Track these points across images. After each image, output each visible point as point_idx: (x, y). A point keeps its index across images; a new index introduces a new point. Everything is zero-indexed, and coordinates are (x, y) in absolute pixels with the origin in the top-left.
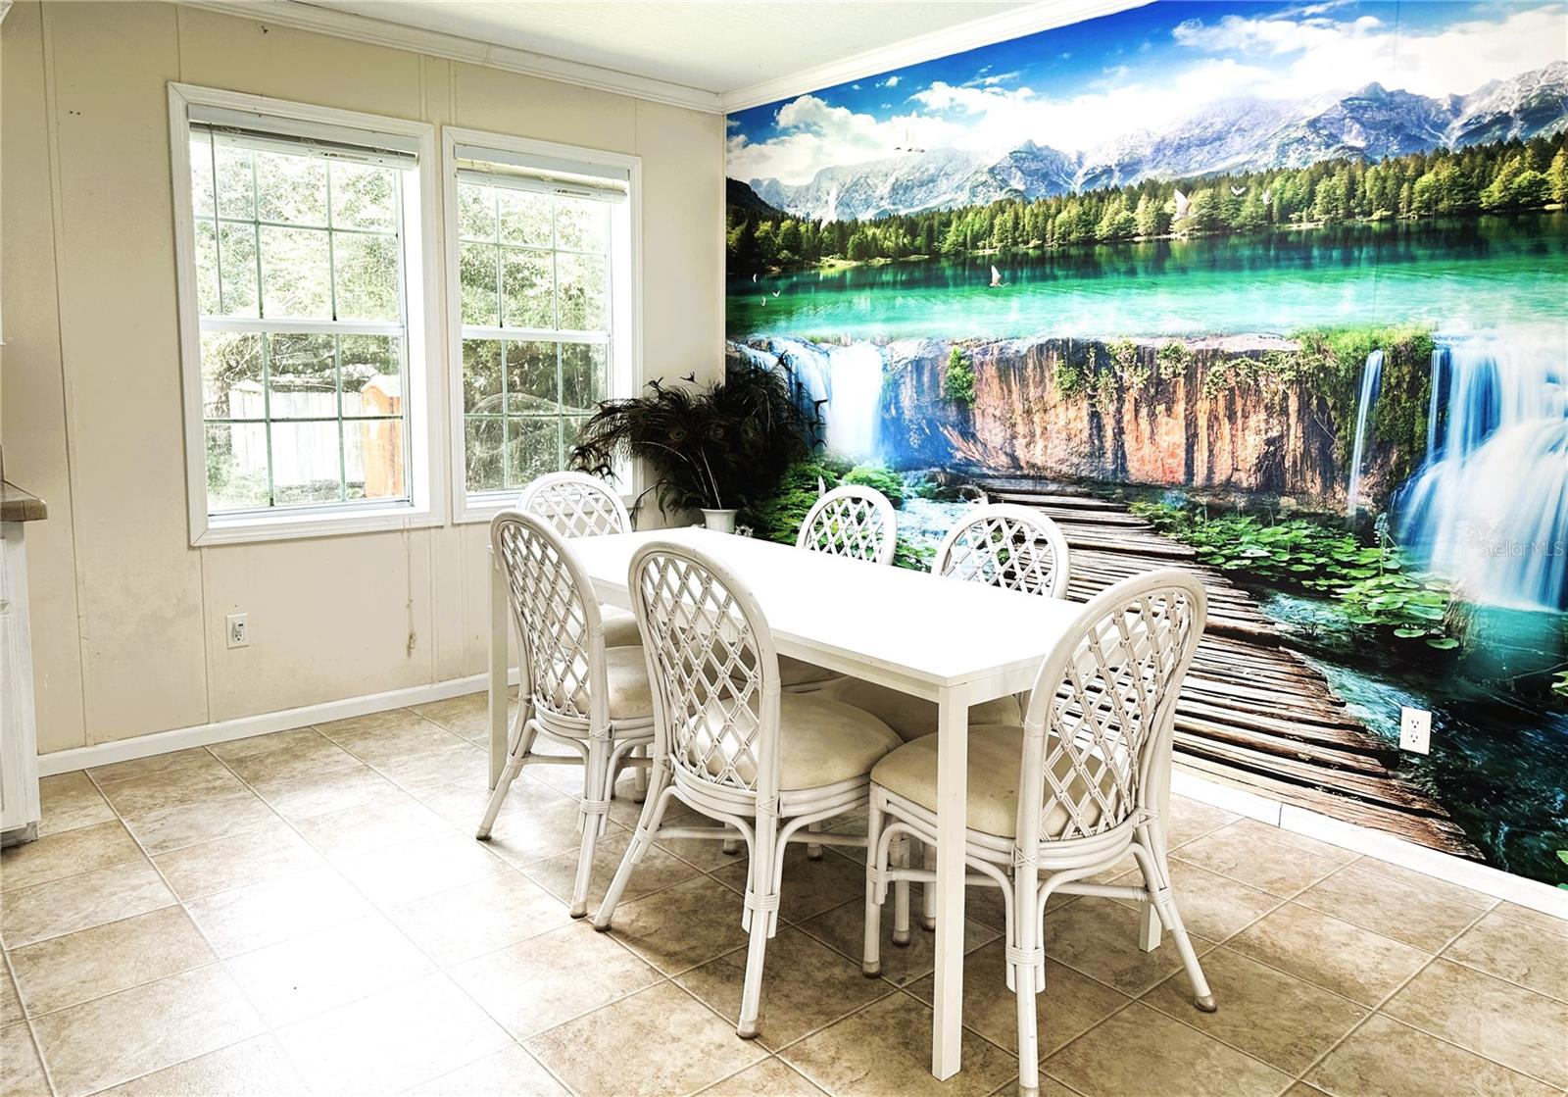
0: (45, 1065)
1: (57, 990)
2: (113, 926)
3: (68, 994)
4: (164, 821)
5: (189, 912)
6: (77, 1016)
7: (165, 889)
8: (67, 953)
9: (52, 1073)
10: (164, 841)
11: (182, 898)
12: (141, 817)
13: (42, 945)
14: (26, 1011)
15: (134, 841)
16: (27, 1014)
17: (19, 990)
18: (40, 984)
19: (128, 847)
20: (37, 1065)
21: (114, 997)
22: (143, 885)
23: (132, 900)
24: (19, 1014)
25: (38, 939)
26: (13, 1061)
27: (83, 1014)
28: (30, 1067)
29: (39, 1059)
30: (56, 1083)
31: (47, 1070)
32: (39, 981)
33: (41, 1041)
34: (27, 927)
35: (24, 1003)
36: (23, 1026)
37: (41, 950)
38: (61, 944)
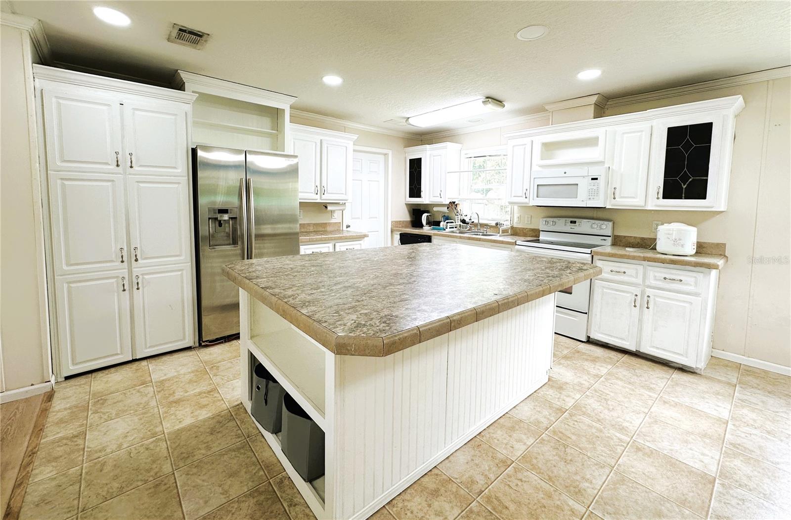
0: (601, 491)
1: (633, 468)
2: (678, 462)
3: (634, 473)
4: (749, 436)
5: (716, 485)
6: (628, 484)
7: (716, 466)
8: (650, 458)
9: (600, 495)
10: (739, 445)
11: (720, 476)
12: (740, 426)
13: (646, 447)
14: (616, 466)
15: (725, 434)
16: (615, 467)
17: (622, 456)
18: (630, 460)
19: (719, 435)
20: (599, 488)
21: (648, 490)
22: (708, 456)
23: (696, 459)
24: (613, 464)
25: (648, 444)
26: (595, 479)
27: (631, 485)
28: (596, 487)
29: (602, 486)
30: (597, 500)
31: (599, 493)
32: (631, 459)
33: (609, 481)
34: (648, 436)
35: (618, 462)
36: (610, 470)
37: (644, 448)
38: (652, 452)
